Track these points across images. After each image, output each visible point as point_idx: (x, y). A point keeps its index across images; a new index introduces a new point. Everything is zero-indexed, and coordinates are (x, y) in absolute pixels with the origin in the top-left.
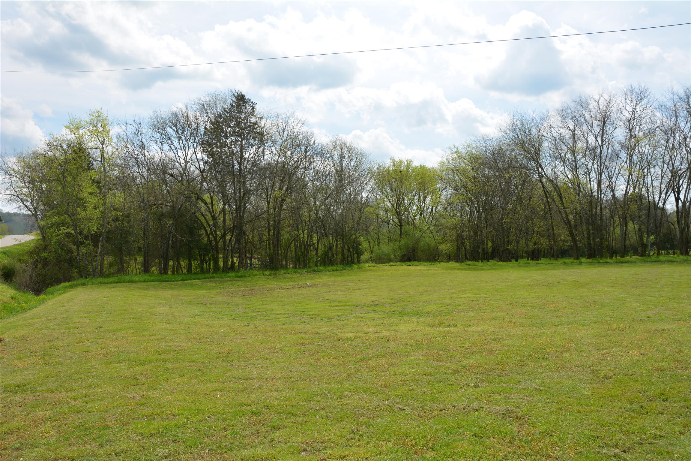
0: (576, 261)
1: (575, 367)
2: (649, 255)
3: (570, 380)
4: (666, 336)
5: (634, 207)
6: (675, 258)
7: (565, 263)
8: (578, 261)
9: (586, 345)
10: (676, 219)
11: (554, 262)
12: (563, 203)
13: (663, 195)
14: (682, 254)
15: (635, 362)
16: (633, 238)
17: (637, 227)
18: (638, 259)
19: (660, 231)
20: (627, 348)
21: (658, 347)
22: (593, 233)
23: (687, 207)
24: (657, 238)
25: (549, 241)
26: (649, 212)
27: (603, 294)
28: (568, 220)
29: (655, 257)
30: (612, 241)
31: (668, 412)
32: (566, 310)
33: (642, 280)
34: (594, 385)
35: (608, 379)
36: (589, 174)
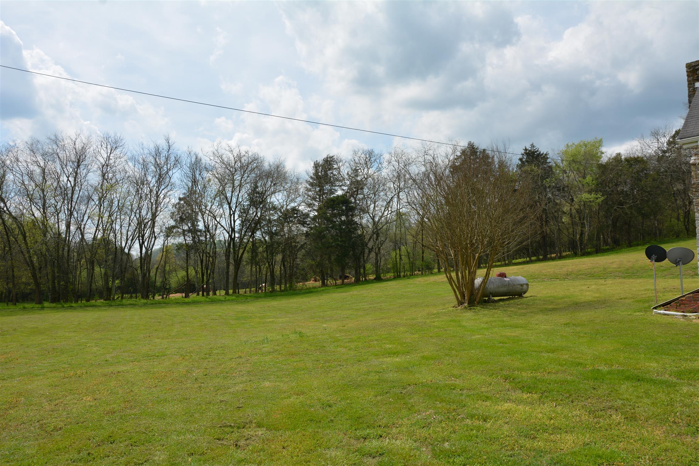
0: (37, 306)
1: (22, 424)
2: (114, 299)
3: (12, 441)
4: (120, 378)
5: (101, 252)
6: (136, 301)
7: (24, 308)
8: (40, 306)
9: (38, 397)
10: (139, 265)
11: (13, 307)
12: (26, 244)
13: (129, 242)
14: (143, 298)
15: (87, 408)
16: (99, 283)
17: (103, 270)
18: (103, 303)
19: (124, 276)
20: (81, 395)
21: (112, 390)
22: (58, 276)
23: (149, 254)
24: (121, 283)
25: (7, 284)
26: (115, 257)
27: (64, 340)
28: (32, 262)
29: (119, 301)
30: (78, 285)
31: (113, 453)
32: (20, 361)
33: (105, 324)
34: (41, 441)
35: (57, 431)
36: (58, 215)
